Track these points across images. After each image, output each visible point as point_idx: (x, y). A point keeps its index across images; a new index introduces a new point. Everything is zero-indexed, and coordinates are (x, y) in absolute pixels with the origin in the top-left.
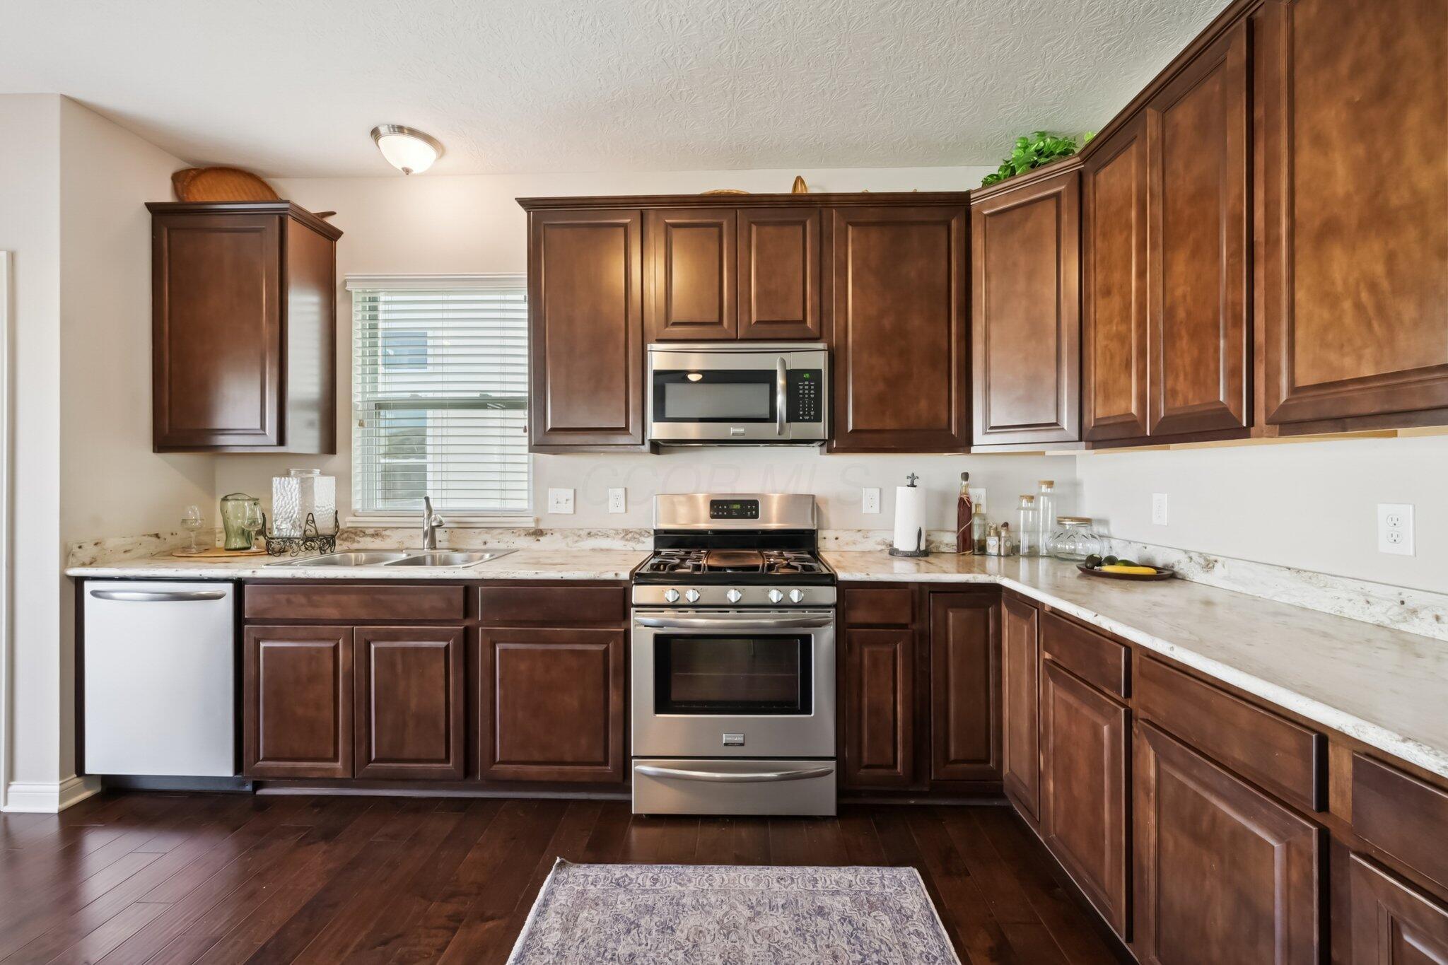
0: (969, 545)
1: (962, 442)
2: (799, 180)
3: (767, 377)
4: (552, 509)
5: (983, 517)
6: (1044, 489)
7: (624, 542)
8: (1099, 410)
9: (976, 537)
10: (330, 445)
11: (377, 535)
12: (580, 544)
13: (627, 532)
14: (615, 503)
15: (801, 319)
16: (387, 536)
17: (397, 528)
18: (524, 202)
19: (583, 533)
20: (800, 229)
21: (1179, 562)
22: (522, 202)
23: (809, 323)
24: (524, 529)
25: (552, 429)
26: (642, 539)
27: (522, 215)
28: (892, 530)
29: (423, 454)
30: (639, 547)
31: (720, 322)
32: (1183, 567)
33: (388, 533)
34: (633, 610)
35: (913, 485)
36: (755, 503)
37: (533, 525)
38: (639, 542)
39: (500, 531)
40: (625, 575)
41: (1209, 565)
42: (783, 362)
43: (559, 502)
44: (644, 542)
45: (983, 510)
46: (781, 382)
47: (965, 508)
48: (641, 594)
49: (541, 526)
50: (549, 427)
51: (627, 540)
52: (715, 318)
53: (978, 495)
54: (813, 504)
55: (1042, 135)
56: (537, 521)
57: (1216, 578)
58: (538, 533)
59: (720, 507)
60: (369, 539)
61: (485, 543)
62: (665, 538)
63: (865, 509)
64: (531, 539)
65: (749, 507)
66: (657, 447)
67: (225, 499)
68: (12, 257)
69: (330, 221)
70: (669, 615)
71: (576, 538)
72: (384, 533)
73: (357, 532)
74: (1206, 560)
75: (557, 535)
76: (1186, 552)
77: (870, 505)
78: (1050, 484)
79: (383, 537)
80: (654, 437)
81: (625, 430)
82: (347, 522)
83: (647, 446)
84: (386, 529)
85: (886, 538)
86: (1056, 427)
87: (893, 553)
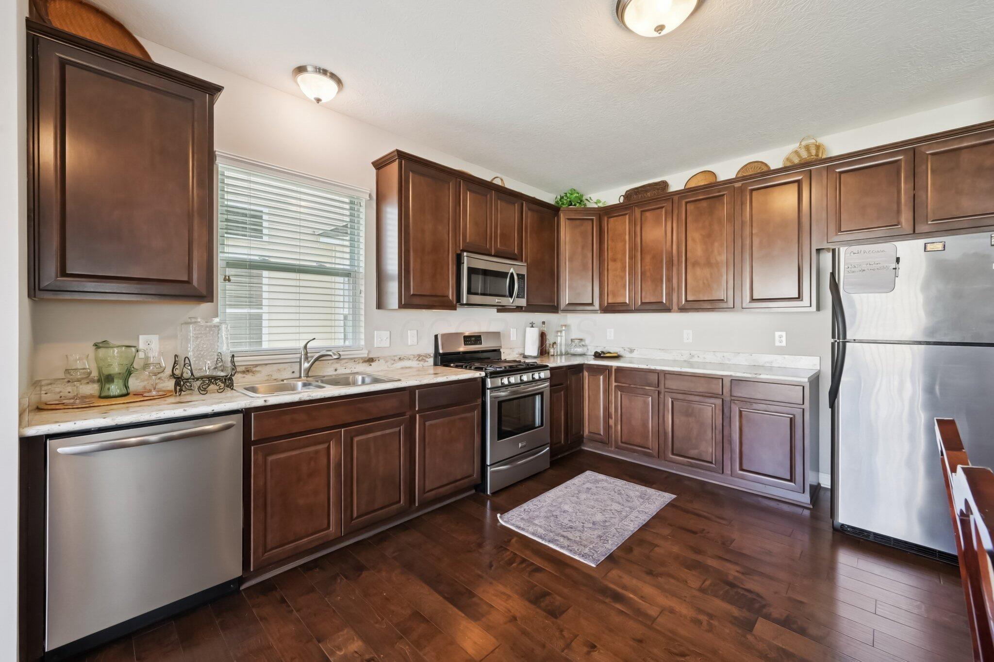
1: (557, 309)
3: (505, 276)
4: (377, 344)
7: (418, 362)
8: (606, 303)
11: (248, 371)
12: (394, 365)
13: (419, 356)
14: (411, 337)
16: (256, 371)
17: (266, 364)
19: (396, 358)
20: (512, 206)
21: (620, 351)
23: (516, 252)
24: (362, 358)
25: (413, 295)
26: (427, 359)
28: (525, 348)
29: (260, 305)
30: (426, 364)
31: (486, 245)
32: (621, 352)
33: (258, 369)
34: (487, 390)
35: (532, 327)
36: (480, 337)
37: (366, 356)
38: (425, 361)
39: (346, 361)
41: (632, 351)
43: (381, 339)
44: (427, 361)
47: (544, 337)
48: (491, 382)
49: (371, 356)
50: (412, 293)
51: (419, 361)
52: (484, 243)
53: (549, 331)
54: (497, 335)
56: (369, 352)
57: (635, 355)
58: (370, 360)
59: (469, 339)
61: (336, 370)
63: (515, 339)
64: (366, 364)
65: (478, 339)
71: (392, 362)
72: (254, 369)
74: (630, 349)
75: (382, 361)
76: (623, 348)
77: (513, 335)
79: (253, 372)
80: (465, 302)
81: (448, 297)
84: (257, 366)
85: (521, 351)
86: (592, 304)
87: (525, 357)
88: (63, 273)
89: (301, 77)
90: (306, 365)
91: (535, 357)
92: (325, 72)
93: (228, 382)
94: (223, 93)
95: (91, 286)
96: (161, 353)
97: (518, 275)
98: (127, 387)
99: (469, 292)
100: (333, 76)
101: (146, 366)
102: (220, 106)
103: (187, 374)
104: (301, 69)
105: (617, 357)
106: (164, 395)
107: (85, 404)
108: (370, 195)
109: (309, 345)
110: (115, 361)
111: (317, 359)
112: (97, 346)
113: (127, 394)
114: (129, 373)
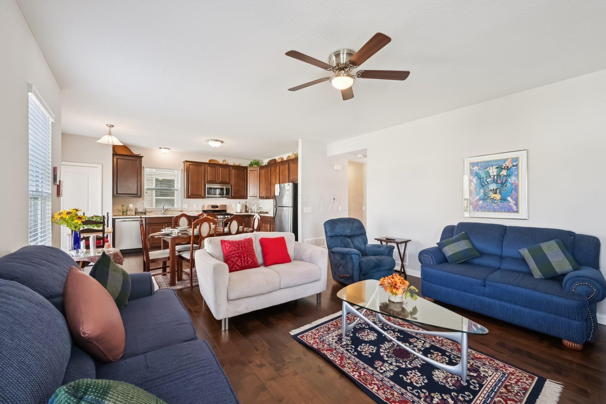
0: (246, 211)
1: (246, 198)
2: (224, 161)
3: (223, 189)
5: (248, 208)
6: (256, 204)
8: (261, 195)
9: (247, 210)
10: (140, 197)
13: (197, 211)
14: (195, 206)
15: (227, 181)
19: (190, 211)
20: (226, 169)
24: (179, 211)
25: (191, 195)
28: (237, 210)
31: (216, 181)
35: (239, 203)
39: (175, 211)
42: (225, 187)
43: (185, 206)
44: (200, 211)
45: (248, 207)
47: (246, 206)
49: (182, 210)
53: (248, 205)
54: (225, 206)
55: (255, 160)
59: (213, 207)
60: (149, 213)
61: (172, 213)
62: (205, 211)
63: (233, 207)
65: (217, 207)
68: (102, 165)
69: (141, 155)
71: (188, 212)
75: (185, 212)
77: (233, 206)
78: (256, 203)
80: (207, 197)
81: (202, 195)
82: (148, 210)
84: (152, 211)
85: (236, 211)
86: (257, 196)
87: (237, 212)
88: (117, 193)
89: (160, 149)
90: (163, 212)
91: (239, 213)
92: (165, 148)
93: (145, 213)
94: (143, 157)
95: (121, 195)
96: (133, 207)
97: (226, 189)
98: (127, 214)
99: (208, 194)
100: (167, 149)
101: (130, 210)
102: (143, 159)
103: (137, 212)
104: (161, 148)
105: (267, 213)
106: (133, 215)
107: (121, 216)
108: (182, 170)
109: (164, 207)
110: (125, 208)
111: (165, 210)
112: (122, 206)
113: (127, 215)
114: (127, 211)
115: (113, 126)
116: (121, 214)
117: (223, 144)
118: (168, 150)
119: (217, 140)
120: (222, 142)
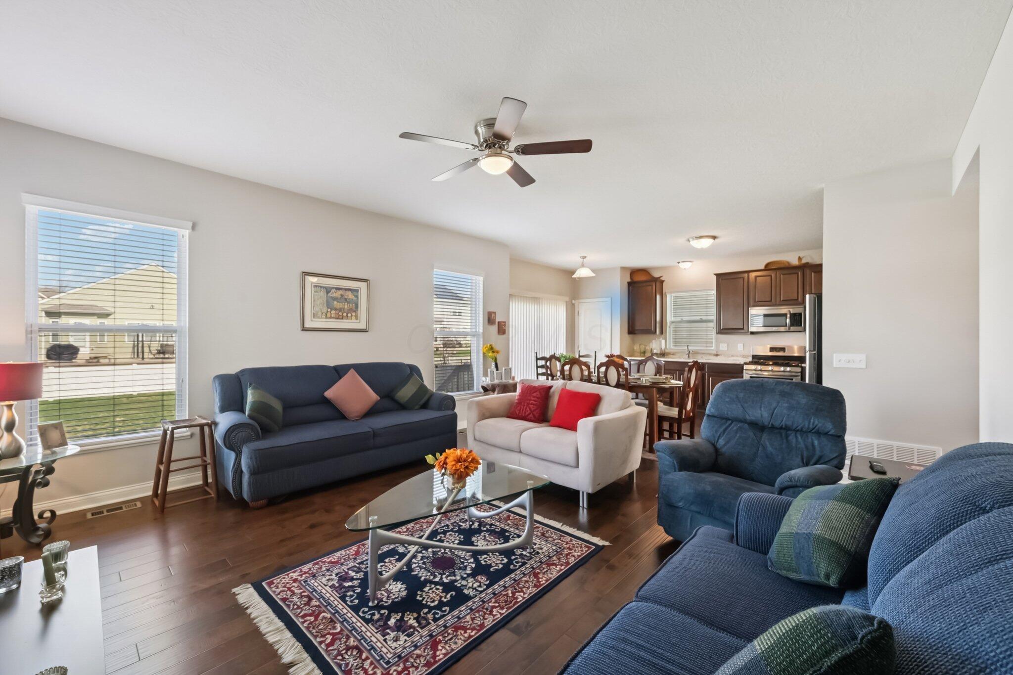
2: (800, 259)
3: (785, 315)
4: (721, 348)
7: (743, 358)
10: (662, 333)
13: (744, 356)
14: (740, 347)
15: (796, 298)
16: (676, 353)
18: (716, 275)
20: (796, 275)
22: (715, 274)
23: (799, 299)
25: (723, 329)
27: (715, 277)
30: (747, 357)
31: (771, 301)
34: (744, 371)
36: (785, 348)
37: (715, 353)
39: (706, 354)
40: (742, 363)
42: (790, 311)
43: (723, 347)
44: (749, 357)
46: (788, 316)
48: (745, 367)
50: (722, 328)
52: (770, 300)
56: (717, 352)
58: (717, 355)
59: (773, 349)
60: (671, 355)
61: (702, 357)
62: (754, 357)
64: (715, 357)
66: (752, 333)
67: (640, 345)
69: (662, 279)
70: (754, 372)
71: (728, 357)
73: (669, 354)
75: (722, 356)
80: (751, 331)
81: (743, 329)
82: (667, 351)
83: (749, 333)
88: (633, 329)
89: (679, 264)
90: (688, 354)
92: (683, 261)
93: (664, 356)
97: (793, 315)
100: (688, 262)
101: (647, 350)
103: (652, 353)
104: (679, 263)
110: (643, 348)
114: (645, 352)
115: (585, 257)
116: (639, 355)
117: (716, 240)
118: (691, 263)
119: (701, 237)
120: (714, 238)
